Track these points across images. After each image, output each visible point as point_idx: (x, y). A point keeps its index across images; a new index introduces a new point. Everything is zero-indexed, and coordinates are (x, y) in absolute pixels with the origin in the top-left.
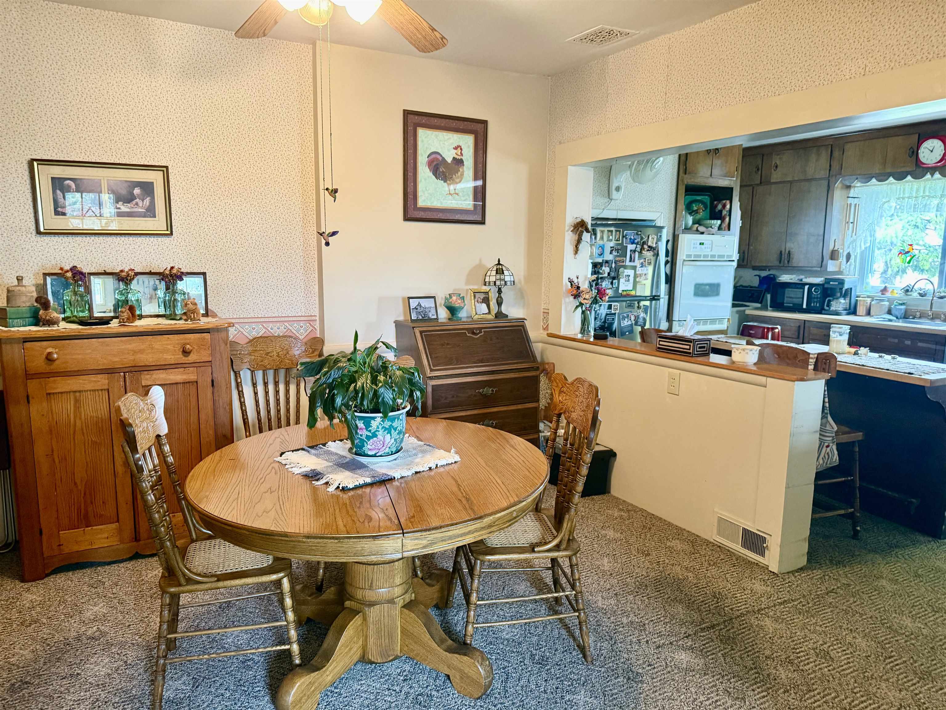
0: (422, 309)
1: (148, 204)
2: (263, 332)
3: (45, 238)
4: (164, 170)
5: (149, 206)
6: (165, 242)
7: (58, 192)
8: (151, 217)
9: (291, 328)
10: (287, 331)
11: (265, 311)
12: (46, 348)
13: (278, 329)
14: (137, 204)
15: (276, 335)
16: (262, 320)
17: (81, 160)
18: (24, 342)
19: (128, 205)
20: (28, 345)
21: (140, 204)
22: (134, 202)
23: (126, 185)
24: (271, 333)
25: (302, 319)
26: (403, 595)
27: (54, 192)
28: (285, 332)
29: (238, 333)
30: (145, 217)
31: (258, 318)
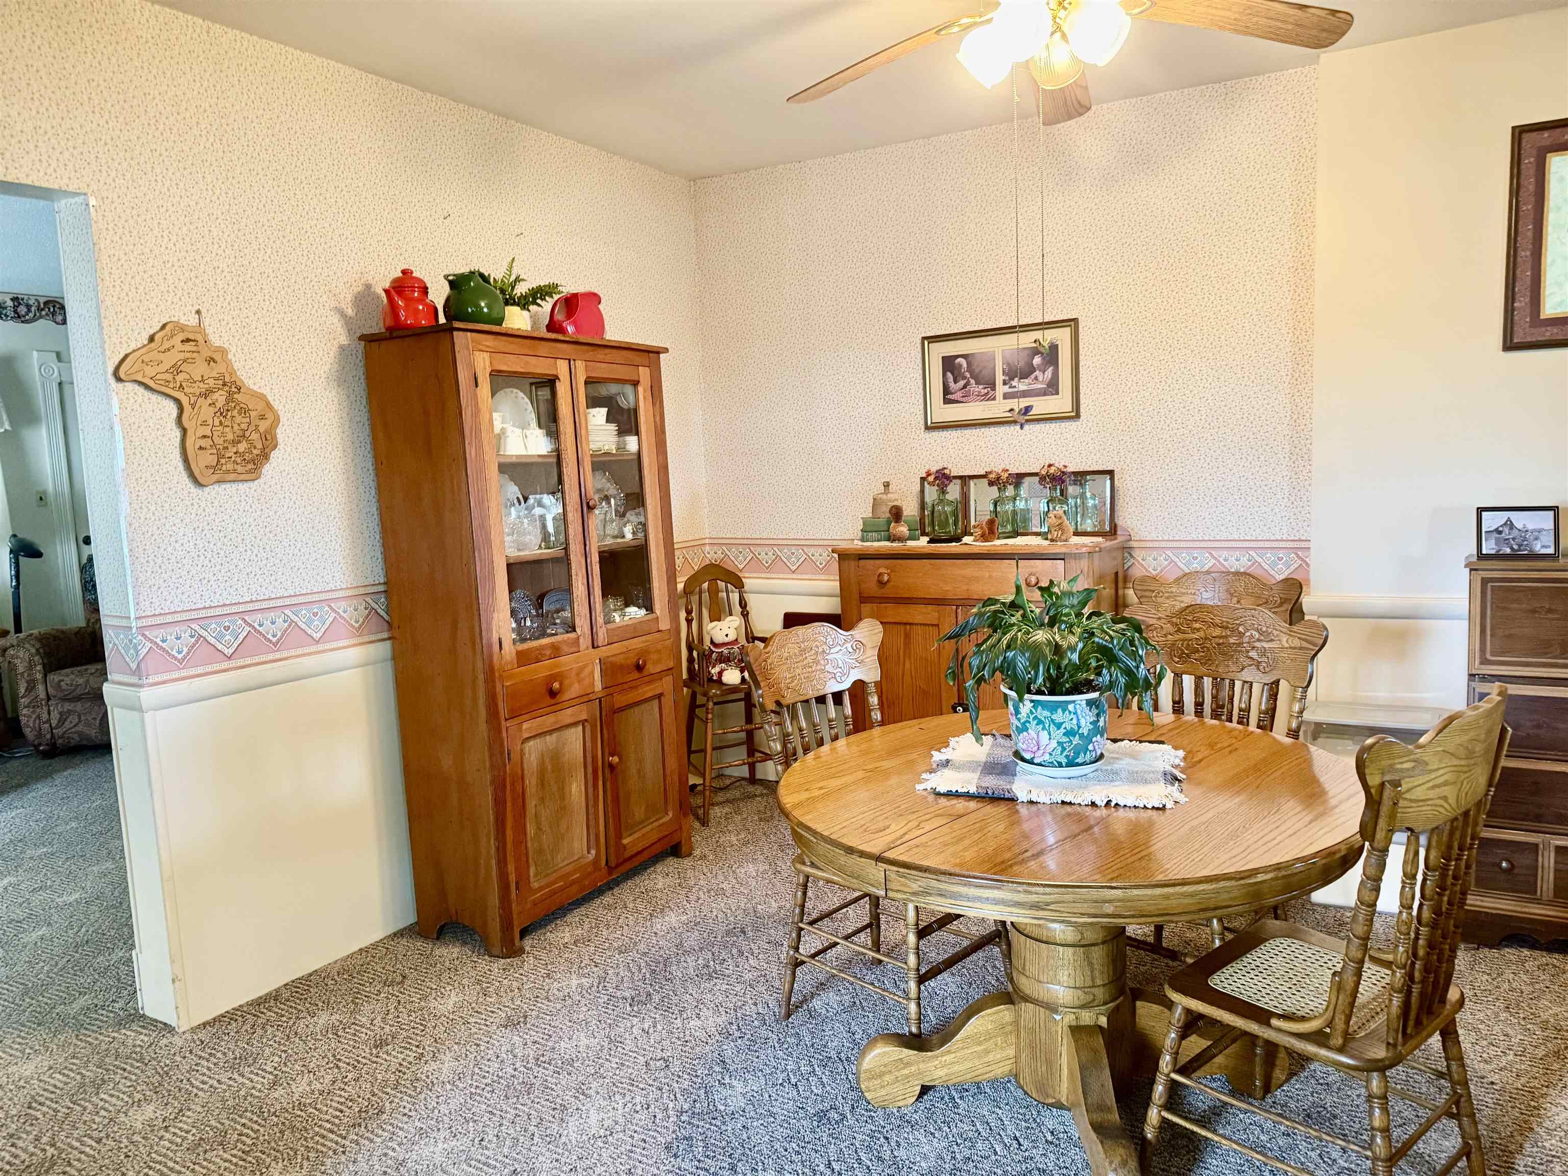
0: (1515, 533)
1: (1050, 376)
2: (1210, 565)
3: (933, 434)
4: (1072, 323)
5: (1051, 379)
6: (1071, 428)
7: (949, 375)
8: (1053, 394)
9: (1260, 560)
10: (1252, 565)
11: (1216, 530)
12: (879, 568)
13: (1237, 560)
14: (1036, 378)
15: (1233, 570)
16: (1210, 544)
17: (976, 329)
18: (860, 559)
19: (1026, 381)
20: (862, 562)
21: (1040, 378)
22: (1033, 376)
23: (1027, 352)
24: (1224, 567)
25: (1283, 545)
26: (1079, 1008)
27: (944, 375)
28: (1250, 567)
29: (1169, 564)
30: (1045, 394)
31: (1203, 540)
